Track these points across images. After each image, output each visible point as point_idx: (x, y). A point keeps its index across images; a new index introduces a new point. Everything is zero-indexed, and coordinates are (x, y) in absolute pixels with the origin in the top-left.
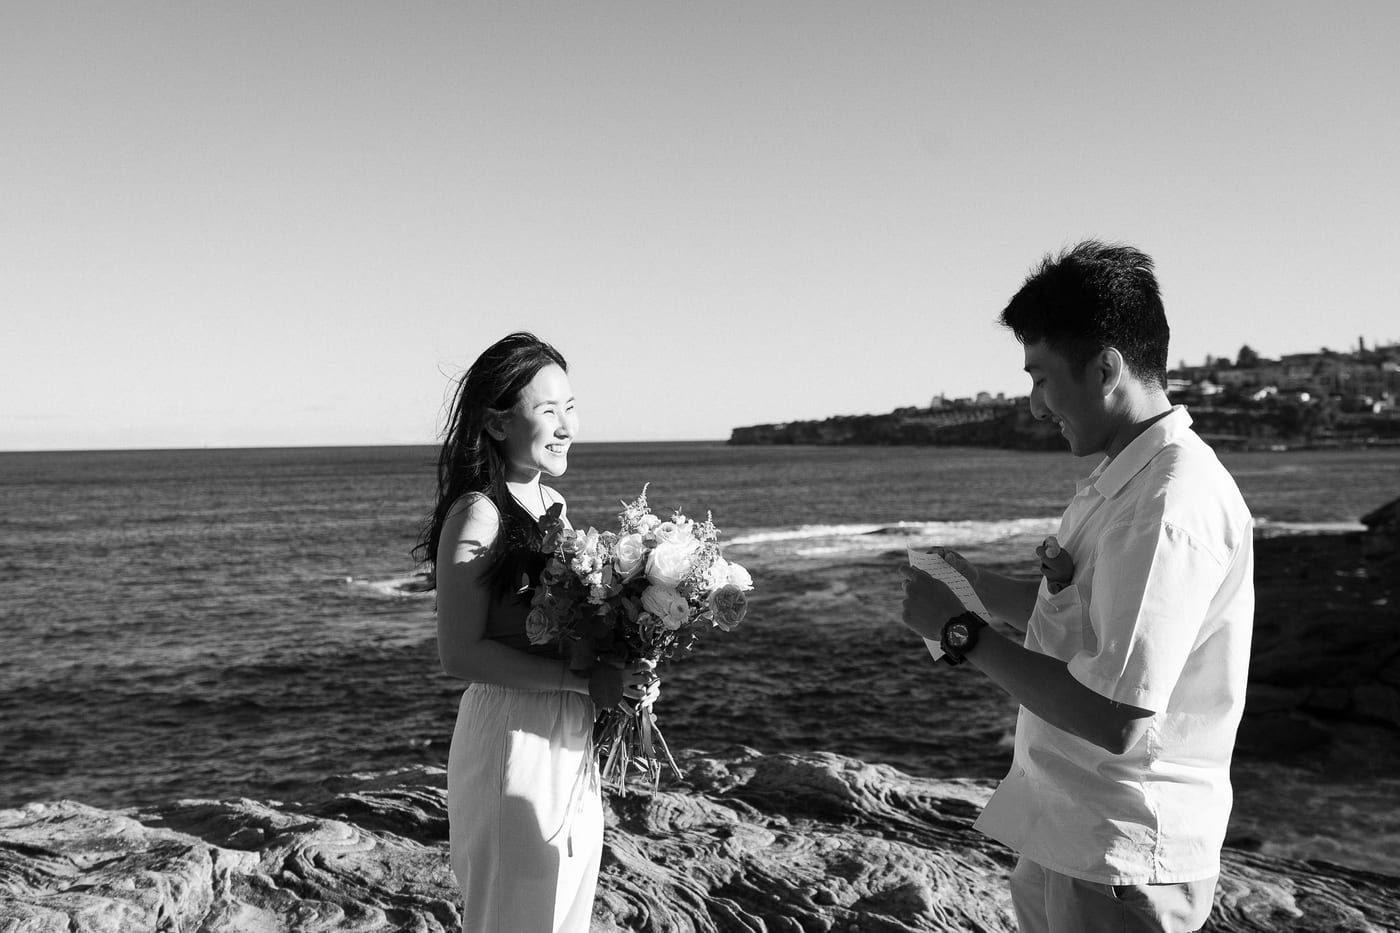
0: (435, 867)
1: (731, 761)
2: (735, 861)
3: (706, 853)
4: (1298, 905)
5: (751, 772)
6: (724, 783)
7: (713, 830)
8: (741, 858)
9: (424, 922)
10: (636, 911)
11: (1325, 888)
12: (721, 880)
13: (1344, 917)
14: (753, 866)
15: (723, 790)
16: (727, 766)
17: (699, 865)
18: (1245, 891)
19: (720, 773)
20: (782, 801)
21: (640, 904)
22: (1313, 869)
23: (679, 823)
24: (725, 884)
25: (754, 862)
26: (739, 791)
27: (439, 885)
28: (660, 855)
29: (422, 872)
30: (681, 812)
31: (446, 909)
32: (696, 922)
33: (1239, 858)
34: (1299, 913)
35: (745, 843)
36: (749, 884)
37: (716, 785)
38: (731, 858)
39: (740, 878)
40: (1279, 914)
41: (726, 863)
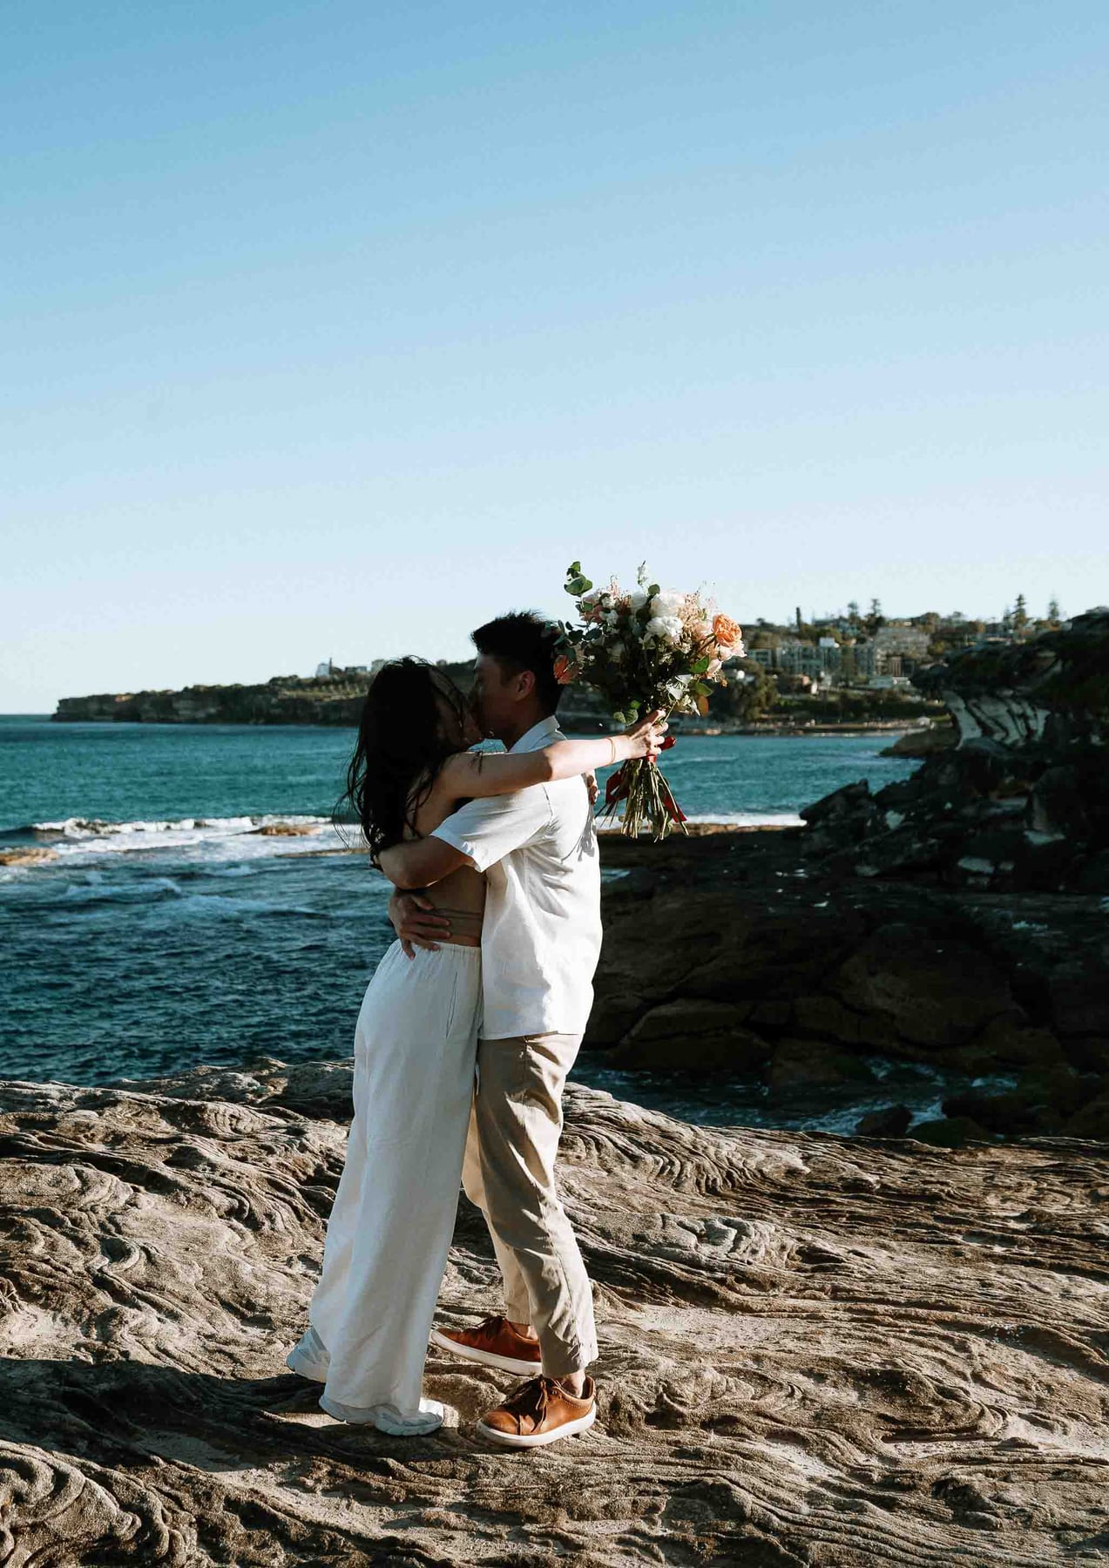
0: (19, 1179)
1: (257, 1073)
2: (316, 1155)
3: (286, 1149)
4: (805, 1164)
5: (284, 1082)
6: (258, 1094)
7: (284, 1130)
8: (321, 1152)
9: (32, 1227)
10: (236, 1204)
11: (825, 1150)
12: (304, 1173)
13: (844, 1170)
14: (334, 1158)
15: (260, 1100)
16: (254, 1078)
17: (282, 1160)
18: (762, 1157)
19: (250, 1085)
20: (327, 1106)
21: (239, 1197)
22: (811, 1139)
23: (241, 1127)
24: (309, 1177)
25: (335, 1155)
26: (277, 1099)
27: (31, 1194)
28: (240, 1155)
29: (7, 1184)
30: (238, 1119)
31: (51, 1214)
32: (295, 1210)
33: (749, 1133)
34: (808, 1170)
35: (321, 1137)
36: (332, 1174)
37: (250, 1096)
38: (311, 1152)
39: (323, 1169)
40: (792, 1172)
41: (307, 1156)
